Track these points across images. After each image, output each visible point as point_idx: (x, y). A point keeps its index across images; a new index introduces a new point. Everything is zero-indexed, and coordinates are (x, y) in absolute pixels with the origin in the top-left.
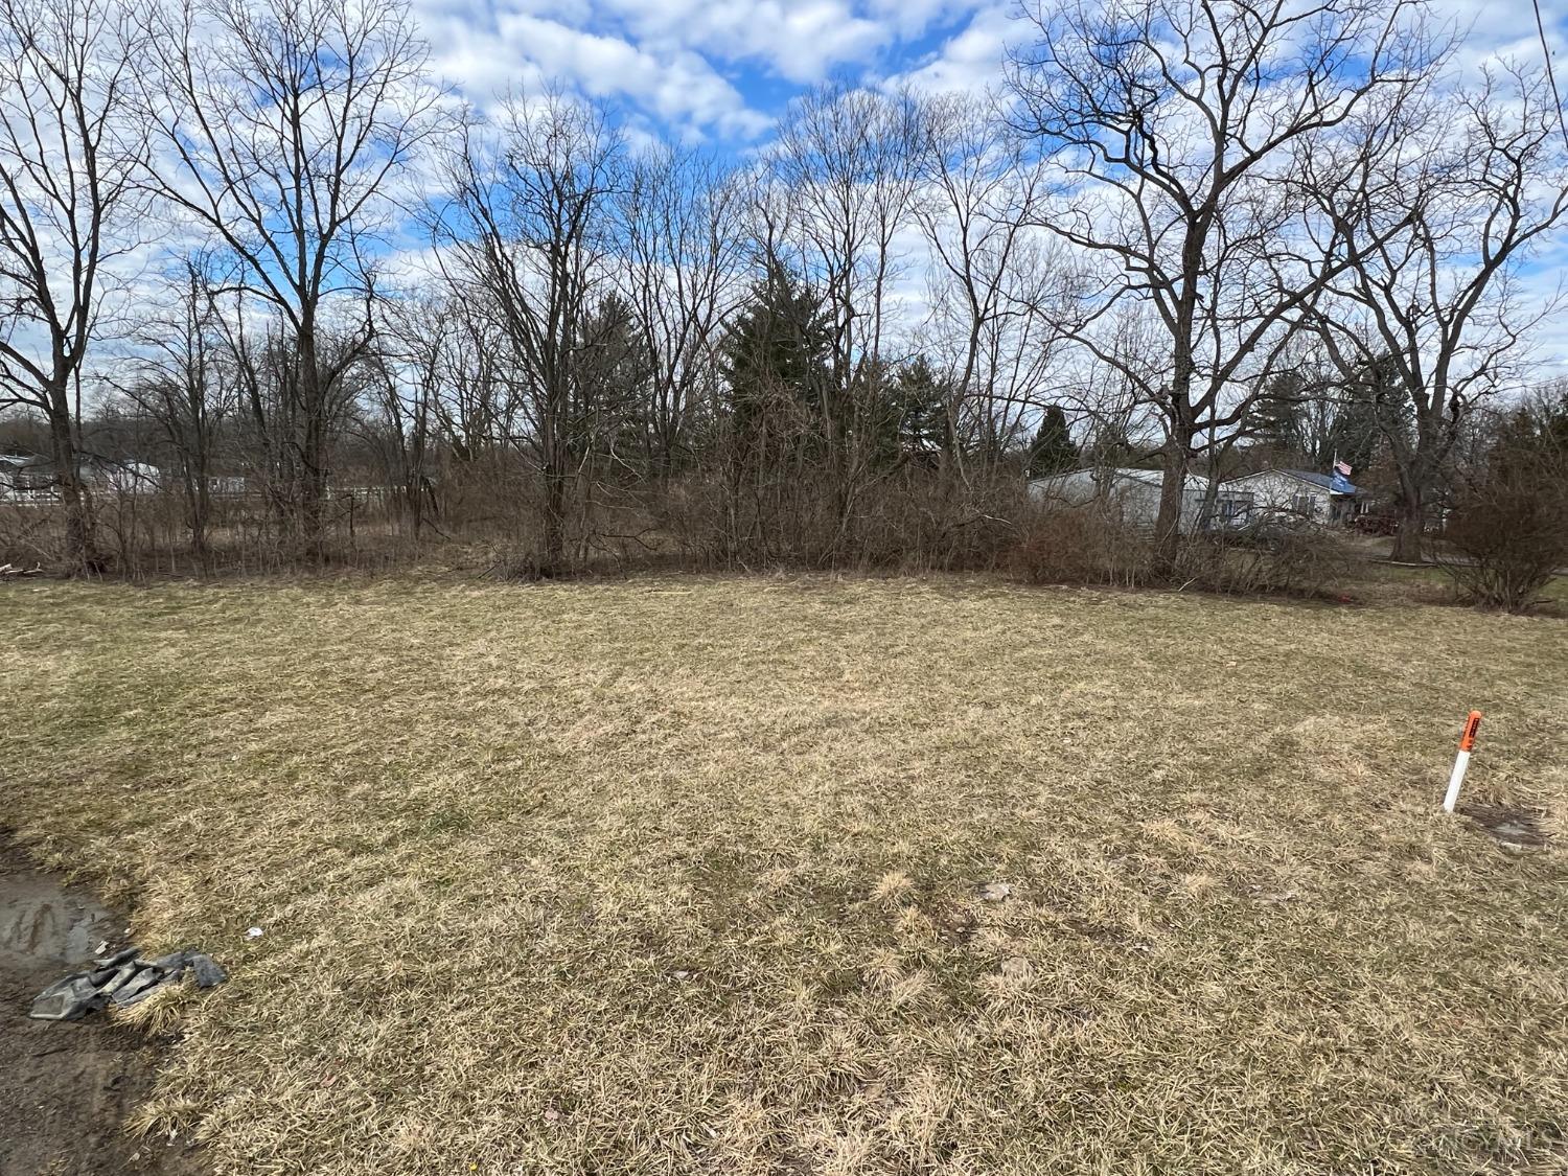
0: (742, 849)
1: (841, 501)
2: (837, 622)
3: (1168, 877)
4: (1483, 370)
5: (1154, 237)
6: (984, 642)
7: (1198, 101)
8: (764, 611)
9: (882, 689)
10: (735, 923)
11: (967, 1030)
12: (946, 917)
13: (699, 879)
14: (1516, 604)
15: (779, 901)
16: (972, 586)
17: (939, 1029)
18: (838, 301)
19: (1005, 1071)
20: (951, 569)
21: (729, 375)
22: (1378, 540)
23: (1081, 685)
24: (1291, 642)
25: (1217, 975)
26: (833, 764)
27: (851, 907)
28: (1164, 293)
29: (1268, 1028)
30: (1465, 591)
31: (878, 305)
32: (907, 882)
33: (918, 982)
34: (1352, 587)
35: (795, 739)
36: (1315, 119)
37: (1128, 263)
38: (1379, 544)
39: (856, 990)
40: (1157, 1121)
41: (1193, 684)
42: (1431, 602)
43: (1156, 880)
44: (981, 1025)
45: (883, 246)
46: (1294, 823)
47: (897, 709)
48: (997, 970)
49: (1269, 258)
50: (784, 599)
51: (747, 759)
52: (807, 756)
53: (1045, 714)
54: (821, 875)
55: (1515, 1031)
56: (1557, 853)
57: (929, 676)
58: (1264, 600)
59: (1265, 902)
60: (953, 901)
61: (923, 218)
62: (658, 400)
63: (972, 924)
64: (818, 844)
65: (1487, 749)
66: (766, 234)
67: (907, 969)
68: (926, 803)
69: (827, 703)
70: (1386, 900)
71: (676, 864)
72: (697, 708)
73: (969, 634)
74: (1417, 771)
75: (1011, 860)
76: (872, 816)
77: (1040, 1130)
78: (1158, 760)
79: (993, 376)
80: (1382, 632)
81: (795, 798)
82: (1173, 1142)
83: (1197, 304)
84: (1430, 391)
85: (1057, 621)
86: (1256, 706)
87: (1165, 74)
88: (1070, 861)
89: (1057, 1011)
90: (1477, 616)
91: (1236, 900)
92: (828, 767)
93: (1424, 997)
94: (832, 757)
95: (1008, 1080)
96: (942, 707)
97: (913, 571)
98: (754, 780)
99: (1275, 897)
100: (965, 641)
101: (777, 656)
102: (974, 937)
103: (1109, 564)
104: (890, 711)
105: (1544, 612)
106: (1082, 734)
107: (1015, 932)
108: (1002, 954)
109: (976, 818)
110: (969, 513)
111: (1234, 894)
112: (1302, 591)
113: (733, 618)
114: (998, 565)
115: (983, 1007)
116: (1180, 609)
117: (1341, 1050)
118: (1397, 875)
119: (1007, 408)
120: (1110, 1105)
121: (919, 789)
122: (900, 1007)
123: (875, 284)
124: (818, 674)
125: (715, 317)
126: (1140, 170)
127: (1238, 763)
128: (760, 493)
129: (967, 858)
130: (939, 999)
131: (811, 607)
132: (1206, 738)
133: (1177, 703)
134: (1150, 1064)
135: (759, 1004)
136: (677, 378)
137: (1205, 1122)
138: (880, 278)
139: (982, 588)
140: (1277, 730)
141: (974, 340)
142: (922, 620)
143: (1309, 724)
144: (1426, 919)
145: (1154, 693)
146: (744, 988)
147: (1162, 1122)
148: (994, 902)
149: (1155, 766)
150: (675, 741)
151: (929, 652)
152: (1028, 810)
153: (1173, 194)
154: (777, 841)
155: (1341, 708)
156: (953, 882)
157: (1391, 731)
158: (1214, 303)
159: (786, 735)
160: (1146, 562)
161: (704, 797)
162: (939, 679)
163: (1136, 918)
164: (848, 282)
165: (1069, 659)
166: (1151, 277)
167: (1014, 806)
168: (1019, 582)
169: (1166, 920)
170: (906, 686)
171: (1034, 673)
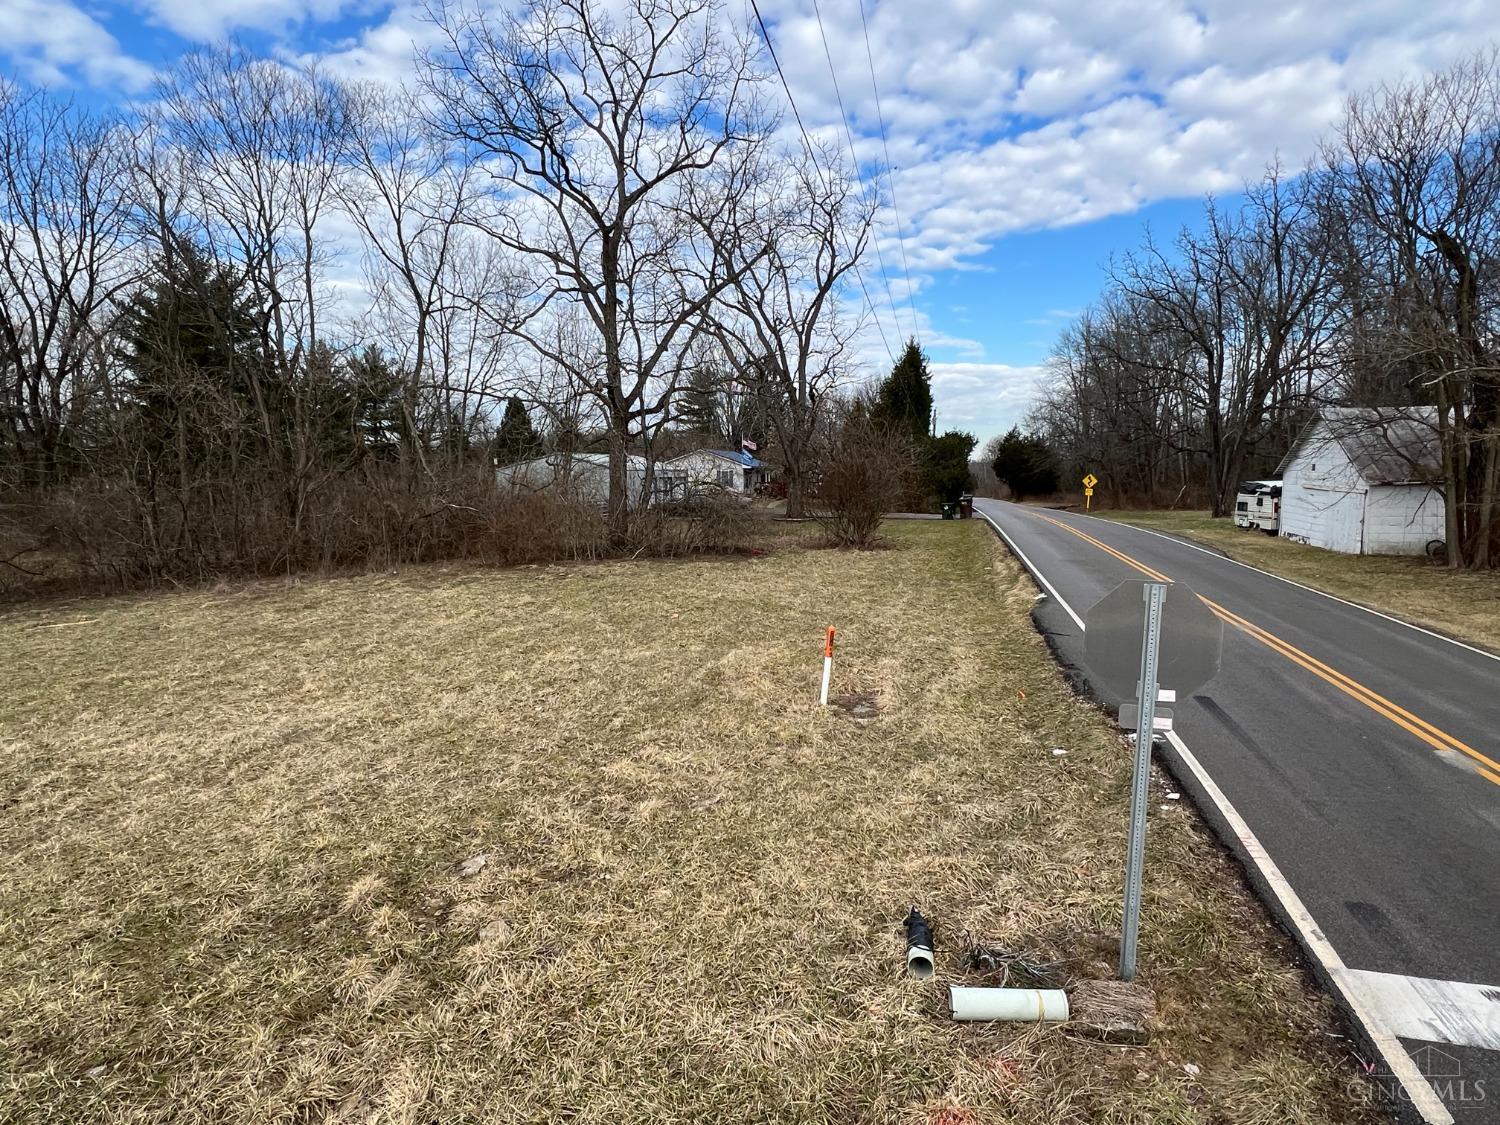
0: (178, 902)
1: (291, 499)
2: (295, 630)
3: (626, 809)
4: (826, 370)
5: (578, 246)
6: (459, 627)
7: (599, 129)
8: (202, 630)
9: (349, 693)
10: (171, 988)
11: (447, 1007)
12: (423, 905)
13: (118, 953)
14: (863, 543)
15: (229, 946)
16: (445, 574)
17: (419, 1018)
18: (259, 284)
19: (485, 1032)
20: (423, 560)
21: (130, 362)
22: (778, 502)
23: (549, 655)
24: (719, 591)
25: (665, 881)
26: (292, 782)
27: (317, 927)
28: (591, 297)
29: (704, 910)
30: (833, 537)
31: (309, 290)
32: (380, 883)
33: (395, 976)
34: (759, 541)
35: (244, 766)
36: (689, 161)
37: (558, 267)
38: (778, 506)
39: (326, 1010)
40: (618, 1022)
41: (645, 638)
42: (812, 547)
43: (616, 815)
44: (461, 999)
45: (307, 230)
46: (720, 739)
47: (367, 710)
48: (476, 938)
49: (674, 272)
50: (227, 613)
51: (183, 800)
52: (261, 781)
53: (518, 687)
54: (281, 904)
55: (862, 855)
56: (887, 719)
57: (401, 671)
58: (698, 559)
59: (700, 809)
60: (430, 887)
61: (351, 205)
62: (26, 393)
63: (451, 903)
64: (277, 872)
65: (846, 653)
66: (155, 202)
67: (382, 970)
68: (399, 799)
69: (283, 719)
70: (784, 783)
71: (86, 944)
72: (108, 755)
73: (441, 623)
74: (804, 678)
75: (487, 832)
76: (338, 827)
77: (519, 1072)
78: (616, 709)
79: (447, 368)
80: (779, 575)
81: (246, 829)
82: (631, 1034)
83: (618, 309)
84: (796, 385)
85: (527, 598)
86: (693, 648)
87: (568, 101)
88: (541, 818)
89: (533, 958)
90: (839, 553)
91: (678, 813)
92: (287, 787)
93: (808, 849)
94: (292, 775)
95: (488, 1039)
96: (416, 699)
97: (381, 567)
98: (192, 823)
99: (707, 802)
100: (439, 630)
101: (219, 678)
102: (451, 917)
103: (571, 541)
104: (359, 714)
105: (879, 547)
106: (551, 699)
107: (491, 898)
108: (481, 922)
109: (452, 799)
110: (434, 504)
111: (677, 808)
112: (725, 549)
113: (158, 643)
114: (469, 552)
115: (463, 979)
116: (633, 574)
117: (755, 910)
118: (791, 762)
119: (465, 399)
120: (580, 1025)
121: (391, 786)
122: (375, 1011)
123: (302, 269)
124: (272, 689)
125: (98, 292)
126: (558, 186)
127: (680, 700)
128: (185, 496)
129: (443, 841)
130: (418, 987)
131: (263, 618)
132: (654, 683)
133: (631, 657)
134: (612, 976)
135: (205, 1066)
136: (52, 364)
137: (656, 1007)
138: (308, 264)
139: (455, 575)
140: (709, 665)
141: (422, 332)
142: (393, 616)
143: (731, 656)
144: (809, 790)
145: (612, 651)
146: (184, 1057)
147: (623, 1021)
148: (471, 876)
149: (615, 715)
150: (79, 800)
151: (401, 646)
152: (502, 780)
153: (588, 210)
154: (224, 881)
155: (754, 639)
156: (429, 868)
157: (787, 652)
158: (631, 306)
159: (233, 762)
160: (602, 535)
161: (124, 856)
162: (410, 672)
163: (599, 852)
164: (269, 263)
165: (540, 632)
166: (579, 282)
167: (490, 779)
168: (491, 566)
169: (625, 847)
170: (375, 685)
171: (507, 651)
